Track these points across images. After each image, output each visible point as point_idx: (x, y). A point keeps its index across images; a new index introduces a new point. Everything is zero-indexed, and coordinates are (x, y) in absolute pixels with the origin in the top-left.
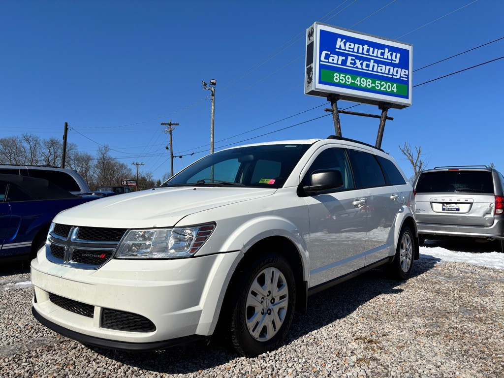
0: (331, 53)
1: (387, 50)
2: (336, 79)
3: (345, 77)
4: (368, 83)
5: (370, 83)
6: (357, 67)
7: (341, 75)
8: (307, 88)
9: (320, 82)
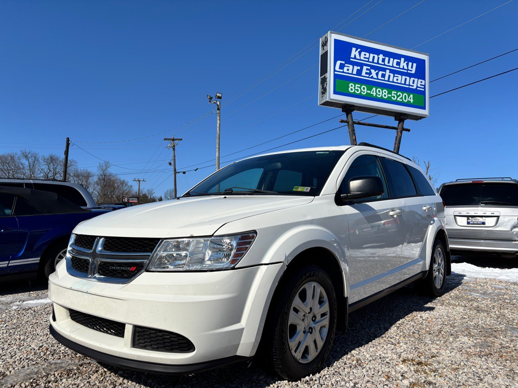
0: (345, 63)
1: (403, 59)
2: (352, 89)
3: (360, 88)
4: (384, 94)
6: (372, 77)
7: (357, 85)
8: (321, 99)
9: (335, 93)
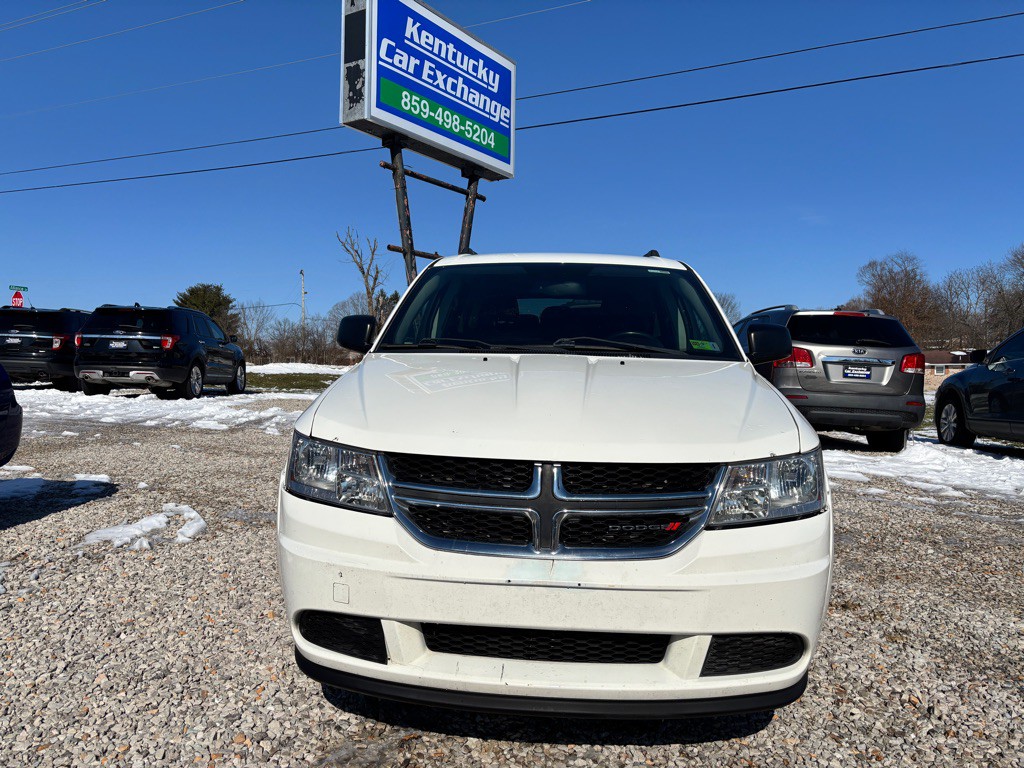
0: (397, 47)
1: (481, 62)
2: (406, 104)
3: (419, 103)
4: (455, 123)
5: (458, 123)
6: (437, 87)
7: (414, 97)
8: (347, 111)
9: (380, 105)
